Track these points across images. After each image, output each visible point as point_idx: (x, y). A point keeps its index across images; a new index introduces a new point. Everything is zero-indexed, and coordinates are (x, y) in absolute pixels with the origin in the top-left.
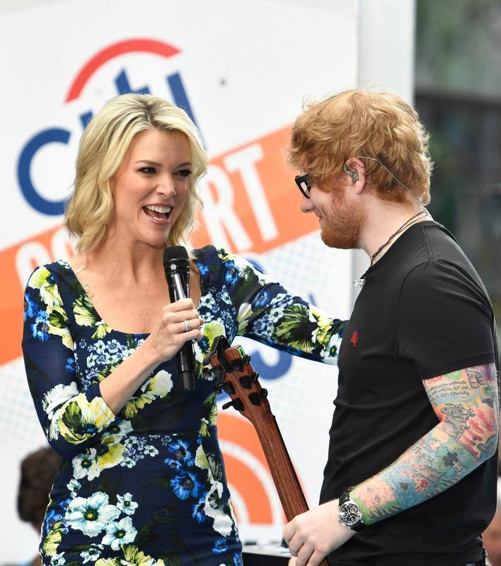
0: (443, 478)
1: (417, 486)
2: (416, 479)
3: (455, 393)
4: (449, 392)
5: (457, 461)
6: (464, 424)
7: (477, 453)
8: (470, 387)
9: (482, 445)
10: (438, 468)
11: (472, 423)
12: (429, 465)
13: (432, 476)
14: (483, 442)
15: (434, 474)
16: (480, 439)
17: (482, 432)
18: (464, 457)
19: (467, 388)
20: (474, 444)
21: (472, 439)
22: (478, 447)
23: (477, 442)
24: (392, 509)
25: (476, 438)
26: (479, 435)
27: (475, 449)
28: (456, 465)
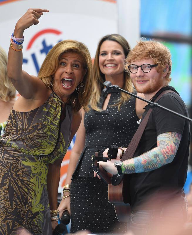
0: (152, 162)
1: (143, 161)
2: (143, 159)
3: (165, 137)
4: (163, 136)
5: (158, 157)
6: (164, 147)
7: (166, 158)
8: (171, 136)
9: (168, 156)
10: (151, 157)
11: (167, 147)
12: (149, 156)
13: (148, 159)
14: (169, 155)
15: (149, 159)
16: (168, 154)
17: (170, 151)
18: (161, 157)
19: (170, 136)
20: (166, 154)
21: (165, 152)
22: (167, 156)
23: (167, 154)
24: (132, 168)
25: (167, 152)
26: (169, 152)
27: (166, 156)
28: (158, 159)
